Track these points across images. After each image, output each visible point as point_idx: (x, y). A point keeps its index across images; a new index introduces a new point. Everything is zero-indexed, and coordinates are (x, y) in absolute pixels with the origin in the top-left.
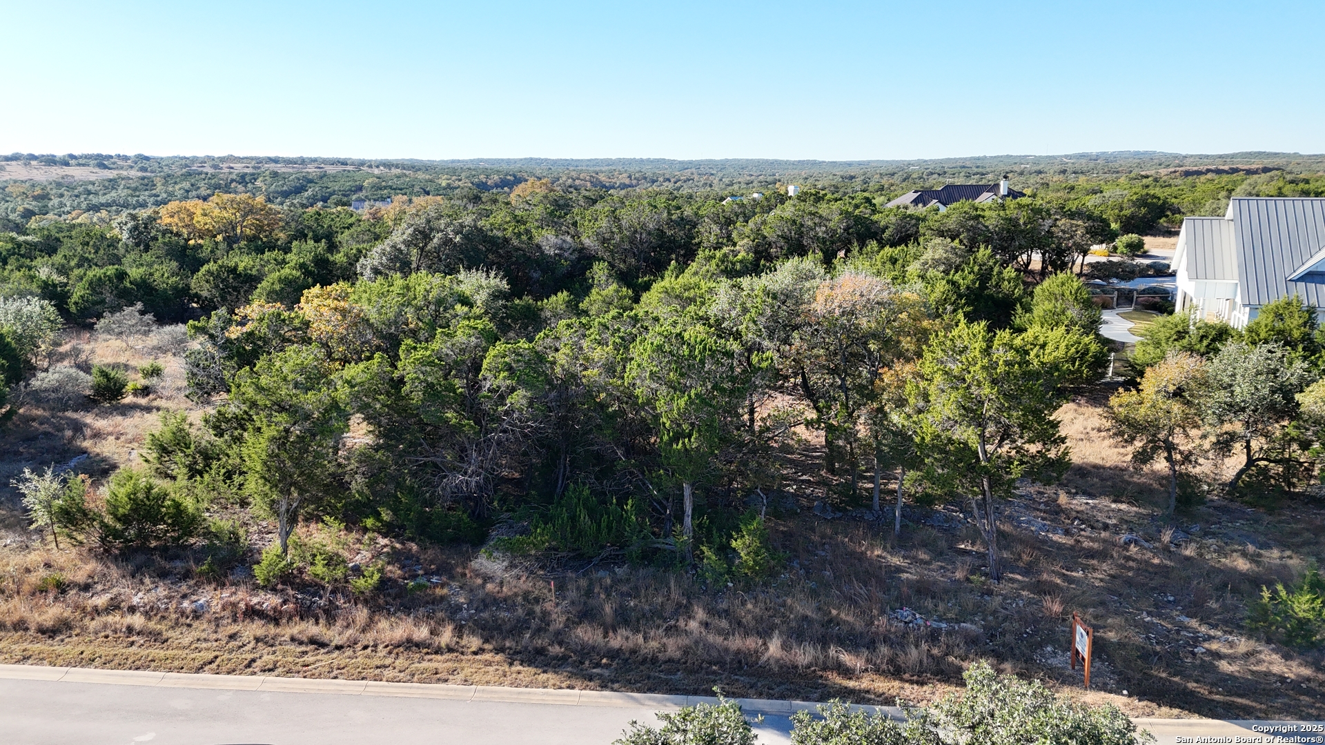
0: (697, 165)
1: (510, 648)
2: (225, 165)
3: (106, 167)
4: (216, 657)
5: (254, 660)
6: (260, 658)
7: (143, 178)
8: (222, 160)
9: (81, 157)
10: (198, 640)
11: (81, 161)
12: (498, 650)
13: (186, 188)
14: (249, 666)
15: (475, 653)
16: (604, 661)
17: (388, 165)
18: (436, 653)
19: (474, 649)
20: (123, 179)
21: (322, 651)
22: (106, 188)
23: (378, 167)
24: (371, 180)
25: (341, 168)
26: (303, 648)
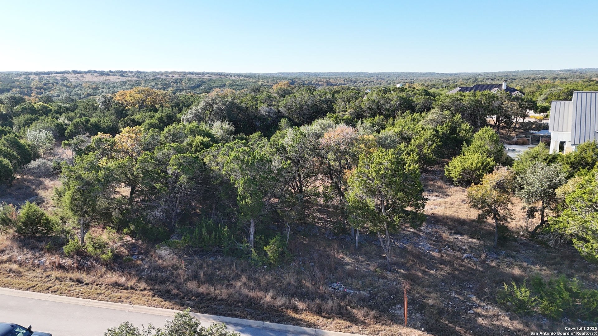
0: (377, 75)
1: (157, 289)
2: (171, 75)
3: (123, 76)
4: (37, 285)
5: (50, 287)
6: (54, 286)
7: (137, 81)
8: (171, 73)
9: (114, 72)
10: (35, 277)
11: (114, 74)
12: (152, 290)
13: (153, 85)
14: (48, 289)
15: (141, 290)
16: (193, 298)
17: (239, 75)
18: (125, 289)
19: (141, 288)
20: (129, 81)
21: (80, 285)
22: (122, 85)
23: (234, 76)
24: (229, 82)
25: (219, 77)
26: (73, 283)
